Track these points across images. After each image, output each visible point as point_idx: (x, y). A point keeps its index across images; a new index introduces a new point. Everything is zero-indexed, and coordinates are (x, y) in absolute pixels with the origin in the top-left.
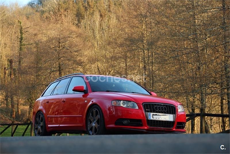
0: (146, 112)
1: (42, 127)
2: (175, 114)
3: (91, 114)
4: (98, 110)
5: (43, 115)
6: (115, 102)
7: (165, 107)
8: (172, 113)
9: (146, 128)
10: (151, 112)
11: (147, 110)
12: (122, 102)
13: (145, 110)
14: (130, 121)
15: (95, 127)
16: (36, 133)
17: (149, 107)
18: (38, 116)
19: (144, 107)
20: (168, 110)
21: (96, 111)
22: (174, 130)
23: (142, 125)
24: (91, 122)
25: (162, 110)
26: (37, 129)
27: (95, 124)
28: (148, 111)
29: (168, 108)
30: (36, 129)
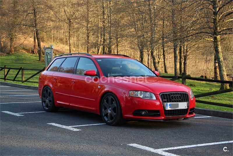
0: (163, 102)
1: (50, 101)
2: (188, 101)
3: (105, 101)
4: (113, 98)
5: (50, 90)
6: (132, 92)
7: (180, 95)
8: (186, 101)
9: (163, 118)
10: (168, 102)
11: (164, 100)
12: (139, 92)
13: (163, 100)
14: (148, 112)
15: (111, 114)
16: (44, 106)
17: (166, 97)
18: (45, 90)
19: (162, 97)
20: (182, 98)
21: (112, 99)
22: (187, 116)
23: (159, 115)
24: (105, 109)
25: (178, 99)
26: (45, 102)
27: (110, 110)
28: (165, 102)
29: (182, 97)
30: (43, 101)
